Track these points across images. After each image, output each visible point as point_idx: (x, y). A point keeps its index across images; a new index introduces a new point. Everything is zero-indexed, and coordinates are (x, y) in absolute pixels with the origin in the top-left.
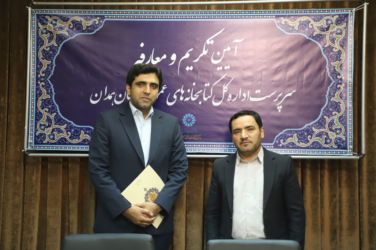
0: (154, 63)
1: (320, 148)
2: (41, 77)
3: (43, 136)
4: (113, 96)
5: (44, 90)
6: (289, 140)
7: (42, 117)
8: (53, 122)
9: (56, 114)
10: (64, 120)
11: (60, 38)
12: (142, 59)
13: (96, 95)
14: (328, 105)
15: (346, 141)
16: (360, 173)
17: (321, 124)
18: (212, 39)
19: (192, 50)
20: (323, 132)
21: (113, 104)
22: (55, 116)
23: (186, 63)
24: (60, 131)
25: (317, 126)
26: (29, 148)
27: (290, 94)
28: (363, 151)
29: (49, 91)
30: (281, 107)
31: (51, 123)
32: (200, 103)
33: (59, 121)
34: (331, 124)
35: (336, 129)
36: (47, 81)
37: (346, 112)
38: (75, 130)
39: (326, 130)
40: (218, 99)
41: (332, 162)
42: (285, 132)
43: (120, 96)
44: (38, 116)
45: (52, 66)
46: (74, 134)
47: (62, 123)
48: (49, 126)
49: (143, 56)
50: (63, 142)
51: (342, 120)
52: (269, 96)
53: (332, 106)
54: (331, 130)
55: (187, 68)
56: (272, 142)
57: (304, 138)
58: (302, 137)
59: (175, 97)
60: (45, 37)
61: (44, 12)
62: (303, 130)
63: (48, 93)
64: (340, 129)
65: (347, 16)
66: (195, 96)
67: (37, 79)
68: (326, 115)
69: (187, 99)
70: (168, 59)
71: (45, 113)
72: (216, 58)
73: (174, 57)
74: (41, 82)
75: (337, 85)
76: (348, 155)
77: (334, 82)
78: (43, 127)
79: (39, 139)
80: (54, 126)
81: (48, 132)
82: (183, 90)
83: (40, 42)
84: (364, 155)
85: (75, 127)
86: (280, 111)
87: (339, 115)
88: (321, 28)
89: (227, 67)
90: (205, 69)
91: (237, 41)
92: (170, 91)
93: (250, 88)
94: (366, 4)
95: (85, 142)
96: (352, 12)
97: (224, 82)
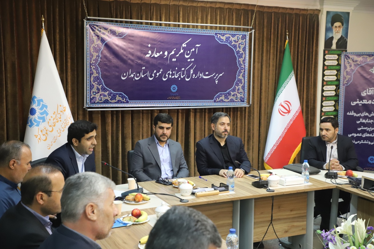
0: (156, 56)
1: (233, 102)
2: (93, 63)
3: (95, 99)
4: (134, 75)
5: (94, 71)
6: (221, 98)
7: (94, 88)
8: (101, 90)
9: (102, 85)
10: (107, 89)
11: (103, 40)
12: (149, 54)
13: (125, 74)
14: (237, 80)
15: (244, 98)
16: (245, 113)
17: (234, 90)
18: (185, 44)
19: (175, 49)
20: (235, 94)
21: (134, 80)
22: (101, 87)
23: (173, 56)
24: (105, 96)
25: (233, 91)
26: (87, 106)
27: (221, 75)
28: (251, 103)
29: (98, 72)
30: (217, 81)
31: (99, 91)
32: (180, 79)
33: (104, 90)
34: (238, 89)
35: (240, 92)
36: (96, 65)
37: (244, 84)
38: (113, 95)
39: (236, 93)
40: (188, 77)
41: (234, 108)
42: (219, 94)
43: (138, 75)
44: (92, 87)
45: (99, 56)
46: (113, 97)
47: (106, 90)
48: (98, 93)
49: (150, 52)
50: (106, 102)
51: (243, 88)
52: (212, 76)
53: (239, 81)
54: (238, 93)
55: (173, 60)
56: (213, 99)
57: (227, 97)
58: (226, 97)
59: (167, 76)
60: (94, 39)
61: (93, 23)
62: (227, 93)
63: (97, 73)
64: (242, 92)
65: (245, 35)
66: (177, 75)
67: (90, 64)
68: (236, 85)
69: (173, 77)
70: (163, 54)
71: (95, 85)
72: (187, 55)
73: (166, 53)
74: (93, 66)
75: (241, 70)
76: (245, 105)
77: (240, 69)
78: (94, 93)
79: (92, 101)
80: (101, 93)
81: (97, 96)
82: (171, 72)
83: (91, 42)
84: (251, 104)
85: (113, 93)
86: (217, 83)
87: (242, 85)
88: (235, 41)
89: (193, 60)
90: (182, 60)
91: (198, 45)
92: (165, 72)
93: (203, 71)
94: (253, 30)
95: (119, 102)
96: (248, 34)
97: (191, 67)
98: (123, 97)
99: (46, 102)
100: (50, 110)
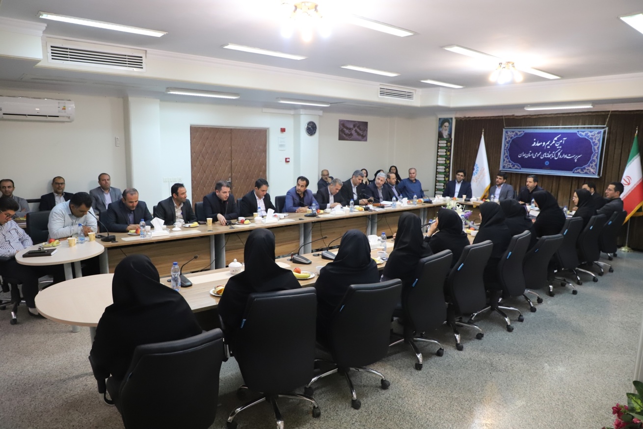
1: (587, 174)
4: (525, 155)
5: (506, 153)
6: (578, 171)
9: (509, 160)
10: (511, 162)
11: (511, 138)
13: (520, 155)
14: (591, 160)
15: (596, 172)
17: (589, 166)
18: (557, 138)
19: (550, 141)
20: (589, 169)
21: (525, 158)
23: (548, 145)
24: (509, 165)
25: (587, 167)
27: (579, 156)
28: (601, 176)
32: (551, 158)
33: (509, 162)
34: (592, 166)
35: (593, 168)
36: (507, 150)
37: (597, 162)
40: (556, 157)
42: (577, 168)
43: (527, 155)
44: (504, 160)
45: (509, 146)
46: (513, 166)
49: (535, 143)
50: (510, 168)
51: (596, 165)
52: (573, 157)
55: (548, 147)
56: (572, 171)
58: (582, 171)
59: (543, 156)
60: (507, 137)
61: (508, 130)
62: (583, 168)
64: (595, 168)
66: (550, 156)
67: (505, 150)
68: (590, 163)
69: (547, 157)
70: (542, 144)
71: (506, 159)
72: (557, 144)
73: (544, 143)
76: (596, 176)
77: (594, 153)
78: (505, 163)
79: (504, 167)
80: (508, 163)
81: (506, 165)
82: (546, 154)
83: (506, 139)
85: (514, 164)
86: (576, 161)
87: (595, 163)
88: (592, 135)
89: (560, 147)
90: (553, 148)
91: (565, 139)
92: (542, 154)
93: (567, 154)
94: (607, 128)
95: (516, 168)
96: (602, 130)
97: (559, 151)
98: (518, 166)
99: (478, 166)
100: (479, 169)
